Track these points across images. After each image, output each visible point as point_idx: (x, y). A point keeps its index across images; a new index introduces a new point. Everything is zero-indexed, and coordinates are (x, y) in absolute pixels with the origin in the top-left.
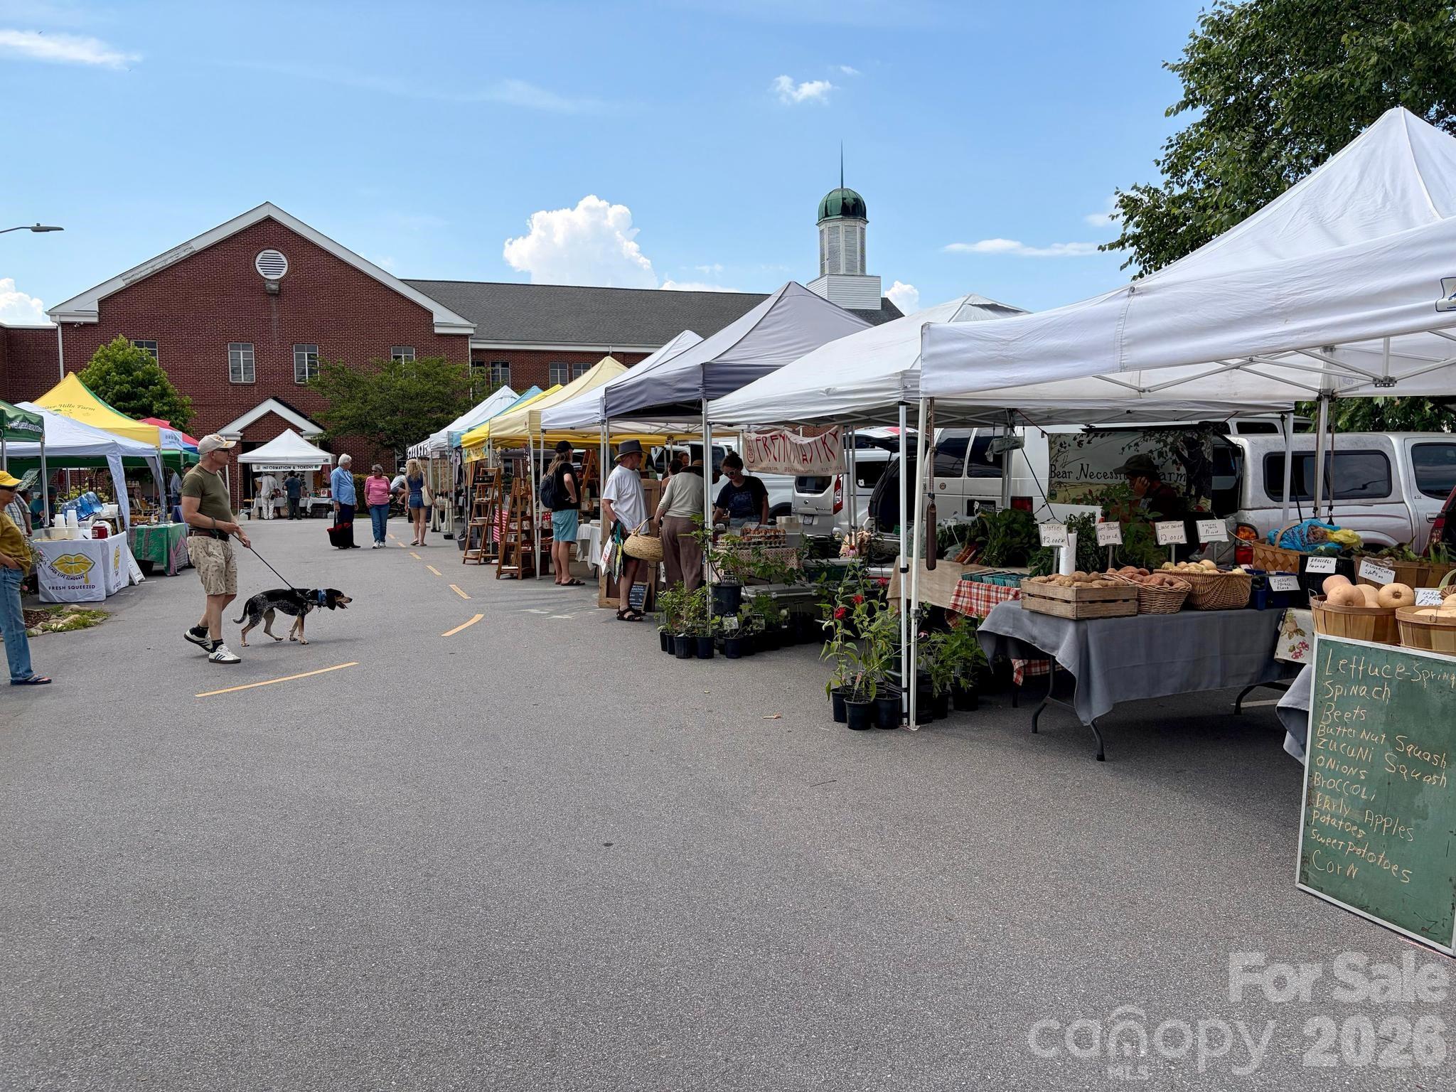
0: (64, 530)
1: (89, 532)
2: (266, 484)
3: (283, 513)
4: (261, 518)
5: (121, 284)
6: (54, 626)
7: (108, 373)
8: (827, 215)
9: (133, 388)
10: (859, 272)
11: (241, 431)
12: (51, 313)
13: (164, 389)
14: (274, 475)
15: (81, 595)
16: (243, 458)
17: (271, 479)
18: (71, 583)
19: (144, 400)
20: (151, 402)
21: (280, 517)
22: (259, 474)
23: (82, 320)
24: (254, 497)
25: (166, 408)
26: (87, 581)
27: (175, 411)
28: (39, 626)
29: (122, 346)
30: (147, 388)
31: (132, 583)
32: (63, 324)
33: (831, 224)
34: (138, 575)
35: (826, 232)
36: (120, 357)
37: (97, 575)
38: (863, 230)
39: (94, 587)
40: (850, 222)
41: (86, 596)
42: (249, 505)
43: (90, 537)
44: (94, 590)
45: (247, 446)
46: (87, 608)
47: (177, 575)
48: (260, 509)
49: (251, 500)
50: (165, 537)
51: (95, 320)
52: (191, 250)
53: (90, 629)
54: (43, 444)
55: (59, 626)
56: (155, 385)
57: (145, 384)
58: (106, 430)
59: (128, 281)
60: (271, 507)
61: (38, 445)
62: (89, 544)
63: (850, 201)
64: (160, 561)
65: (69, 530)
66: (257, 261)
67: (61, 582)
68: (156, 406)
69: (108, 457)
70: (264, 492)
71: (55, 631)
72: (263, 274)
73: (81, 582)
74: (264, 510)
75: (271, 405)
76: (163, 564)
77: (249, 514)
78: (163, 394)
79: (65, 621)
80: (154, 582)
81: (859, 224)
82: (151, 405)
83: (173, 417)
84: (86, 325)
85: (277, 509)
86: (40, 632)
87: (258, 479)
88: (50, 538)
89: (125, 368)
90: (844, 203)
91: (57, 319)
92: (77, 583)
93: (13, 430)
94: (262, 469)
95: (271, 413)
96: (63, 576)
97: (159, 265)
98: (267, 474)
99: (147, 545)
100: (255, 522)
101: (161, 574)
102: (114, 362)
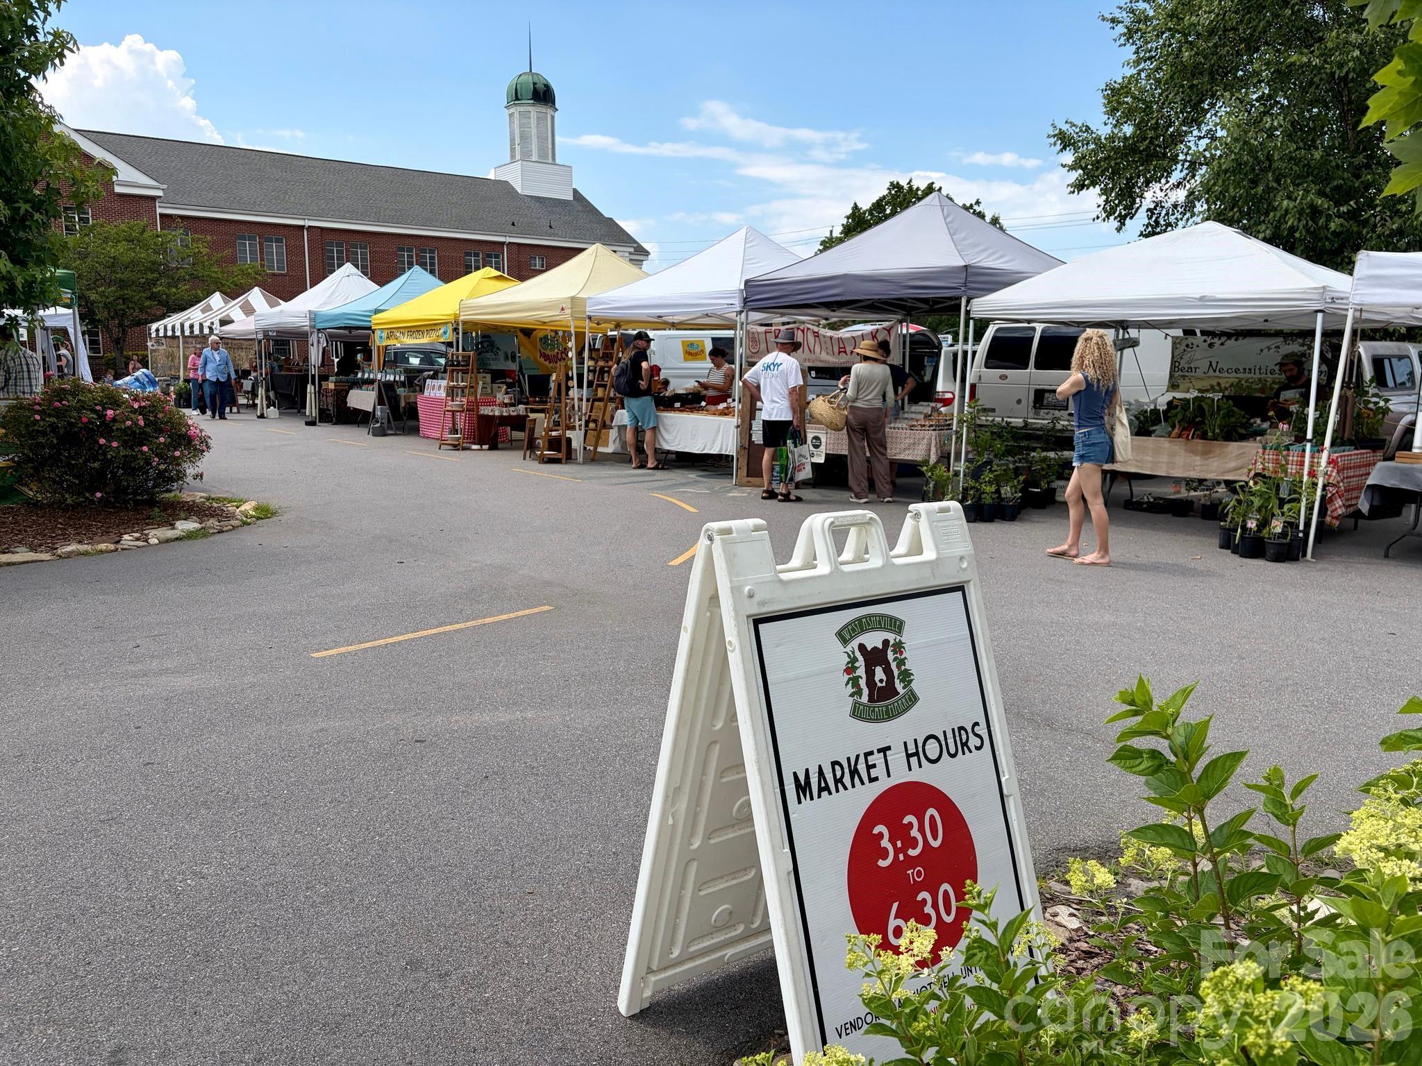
8: (517, 99)
10: (550, 161)
33: (522, 109)
35: (516, 115)
38: (553, 117)
40: (541, 108)
63: (540, 86)
81: (550, 111)
90: (535, 88)
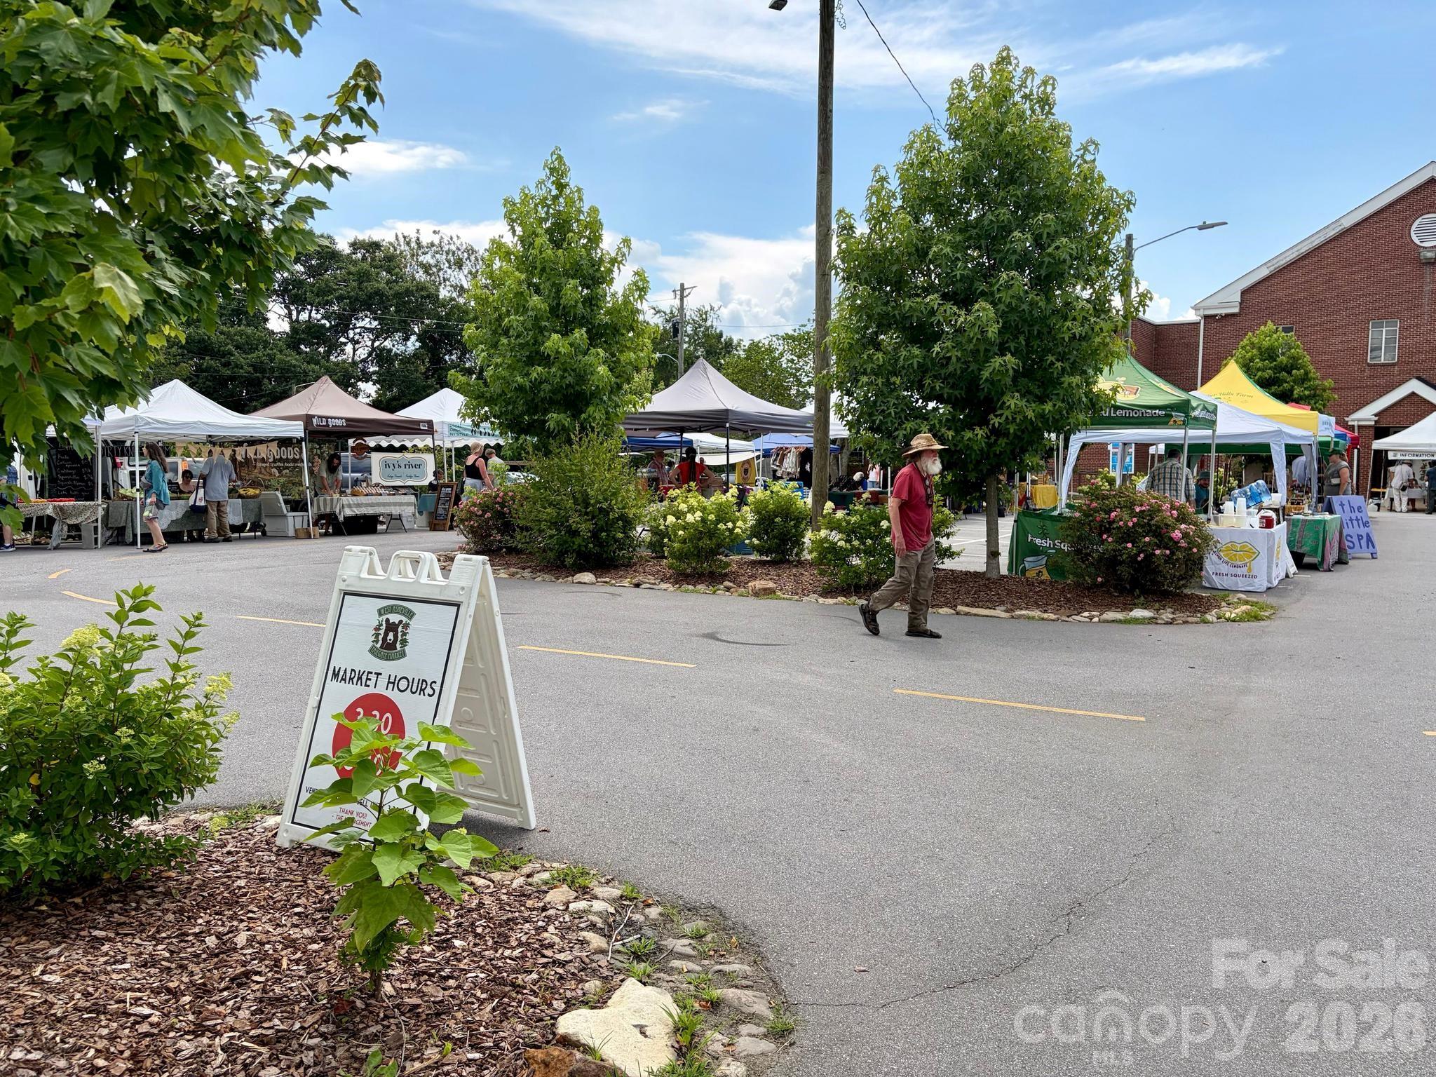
0: (1232, 517)
1: (1256, 521)
2: (1399, 475)
3: (1418, 505)
4: (1392, 510)
5: (1265, 272)
6: (1227, 615)
7: (1251, 360)
9: (1275, 373)
11: (1376, 415)
12: (1196, 308)
13: (1306, 373)
14: (1410, 464)
15: (1242, 584)
16: (1378, 444)
17: (1405, 468)
18: (1234, 571)
19: (1285, 385)
20: (1293, 387)
21: (1414, 510)
22: (1393, 463)
23: (1223, 312)
24: (1385, 487)
25: (1307, 393)
26: (1250, 570)
27: (1314, 396)
28: (1213, 613)
29: (1269, 333)
30: (1289, 373)
31: (1287, 576)
32: (1206, 317)
34: (1293, 569)
36: (1266, 344)
37: (1260, 566)
39: (1256, 577)
41: (1248, 585)
42: (1376, 495)
43: (1257, 526)
44: (1256, 580)
45: (1382, 432)
46: (1255, 600)
47: (1330, 571)
48: (1392, 500)
49: (1381, 490)
50: (1321, 530)
51: (1236, 310)
52: (1340, 228)
53: (1262, 623)
54: (1214, 431)
55: (1233, 615)
56: (1298, 369)
57: (1288, 369)
58: (1265, 417)
59: (1272, 268)
60: (1405, 500)
61: (1209, 432)
62: (1256, 533)
64: (1313, 553)
65: (1237, 518)
66: (1413, 228)
67: (1224, 568)
68: (1298, 391)
69: (1272, 445)
70: (1396, 482)
71: (1228, 620)
72: (1417, 242)
73: (1244, 571)
74: (1396, 502)
75: (1415, 386)
76: (1316, 557)
77: (1378, 505)
78: (1305, 379)
79: (1237, 611)
80: (1307, 576)
82: (1292, 391)
83: (1312, 402)
84: (1227, 315)
85: (1412, 501)
86: (1215, 620)
87: (1391, 469)
88: (1218, 524)
89: (1270, 354)
91: (1202, 312)
92: (1239, 571)
93: (1196, 419)
94: (1399, 457)
95: (1413, 394)
96: (1227, 563)
97: (1305, 248)
98: (1403, 462)
99: (1300, 536)
100: (1384, 515)
101: (1313, 567)
102: (1260, 348)
